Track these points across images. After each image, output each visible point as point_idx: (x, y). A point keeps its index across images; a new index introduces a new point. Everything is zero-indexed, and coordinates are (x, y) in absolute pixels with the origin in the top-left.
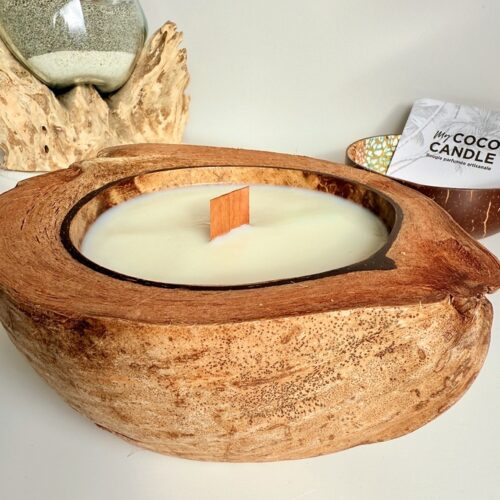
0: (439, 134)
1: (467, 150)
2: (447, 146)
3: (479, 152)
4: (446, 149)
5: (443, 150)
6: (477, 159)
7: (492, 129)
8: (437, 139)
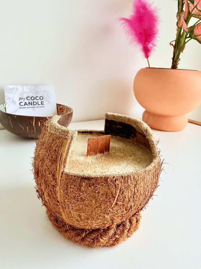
0: (20, 99)
1: (34, 102)
2: (26, 102)
3: (38, 102)
4: (26, 104)
5: (25, 104)
6: (38, 105)
7: (38, 93)
8: (21, 101)
